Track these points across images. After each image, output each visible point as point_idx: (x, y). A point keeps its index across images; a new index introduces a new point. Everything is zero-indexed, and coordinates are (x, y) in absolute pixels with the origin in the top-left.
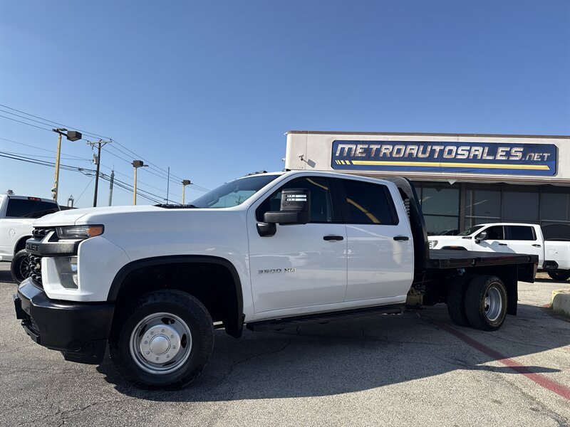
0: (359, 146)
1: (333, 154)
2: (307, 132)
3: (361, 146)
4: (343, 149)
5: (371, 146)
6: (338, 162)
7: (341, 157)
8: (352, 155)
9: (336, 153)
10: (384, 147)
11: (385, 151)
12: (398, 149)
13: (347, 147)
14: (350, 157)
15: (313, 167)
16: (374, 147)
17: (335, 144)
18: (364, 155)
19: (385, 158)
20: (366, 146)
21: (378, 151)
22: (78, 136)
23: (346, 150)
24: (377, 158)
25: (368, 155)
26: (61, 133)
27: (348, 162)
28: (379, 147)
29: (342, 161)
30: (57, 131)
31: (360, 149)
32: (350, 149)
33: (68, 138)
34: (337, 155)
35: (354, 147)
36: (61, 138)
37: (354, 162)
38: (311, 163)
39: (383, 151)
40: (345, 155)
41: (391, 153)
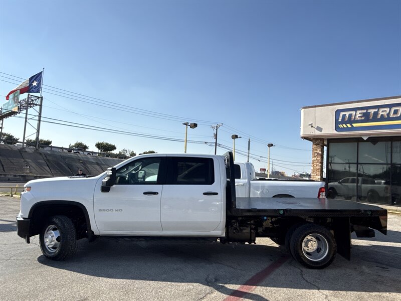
0: (359, 112)
1: (337, 120)
2: (315, 107)
3: (360, 112)
4: (344, 116)
5: (369, 111)
6: (341, 126)
7: (343, 122)
8: (353, 119)
9: (338, 119)
10: (381, 110)
11: (383, 113)
12: (395, 110)
13: (347, 114)
14: (351, 121)
15: (321, 131)
16: (372, 111)
17: (338, 112)
18: (363, 118)
19: (383, 119)
20: (365, 111)
21: (376, 114)
22: (195, 125)
23: (347, 116)
24: (375, 119)
25: (367, 118)
26: (187, 125)
27: (349, 125)
28: (376, 110)
29: (344, 125)
30: (185, 124)
31: (359, 114)
32: (350, 115)
33: (191, 127)
34: (340, 120)
35: (353, 113)
36: (187, 128)
37: (355, 125)
38: (319, 129)
39: (381, 113)
40: (347, 120)
41: (388, 114)
